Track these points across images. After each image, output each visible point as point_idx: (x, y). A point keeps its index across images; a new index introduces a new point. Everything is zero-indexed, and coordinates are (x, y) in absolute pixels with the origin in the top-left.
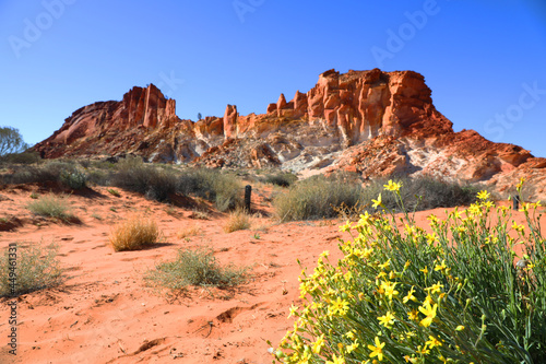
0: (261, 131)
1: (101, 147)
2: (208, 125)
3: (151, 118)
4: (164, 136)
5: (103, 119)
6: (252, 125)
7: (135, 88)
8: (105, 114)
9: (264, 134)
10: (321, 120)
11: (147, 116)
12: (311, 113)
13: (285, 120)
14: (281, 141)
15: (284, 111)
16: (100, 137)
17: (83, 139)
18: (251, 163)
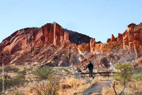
0: (104, 51)
1: (32, 57)
2: (83, 47)
3: (57, 41)
4: (64, 52)
5: (31, 39)
6: (101, 48)
7: (48, 24)
8: (31, 36)
9: (105, 53)
10: (127, 46)
11: (55, 40)
12: (124, 43)
13: (113, 47)
14: (111, 56)
15: (113, 42)
16: (31, 51)
17: (22, 52)
18: (98, 66)
